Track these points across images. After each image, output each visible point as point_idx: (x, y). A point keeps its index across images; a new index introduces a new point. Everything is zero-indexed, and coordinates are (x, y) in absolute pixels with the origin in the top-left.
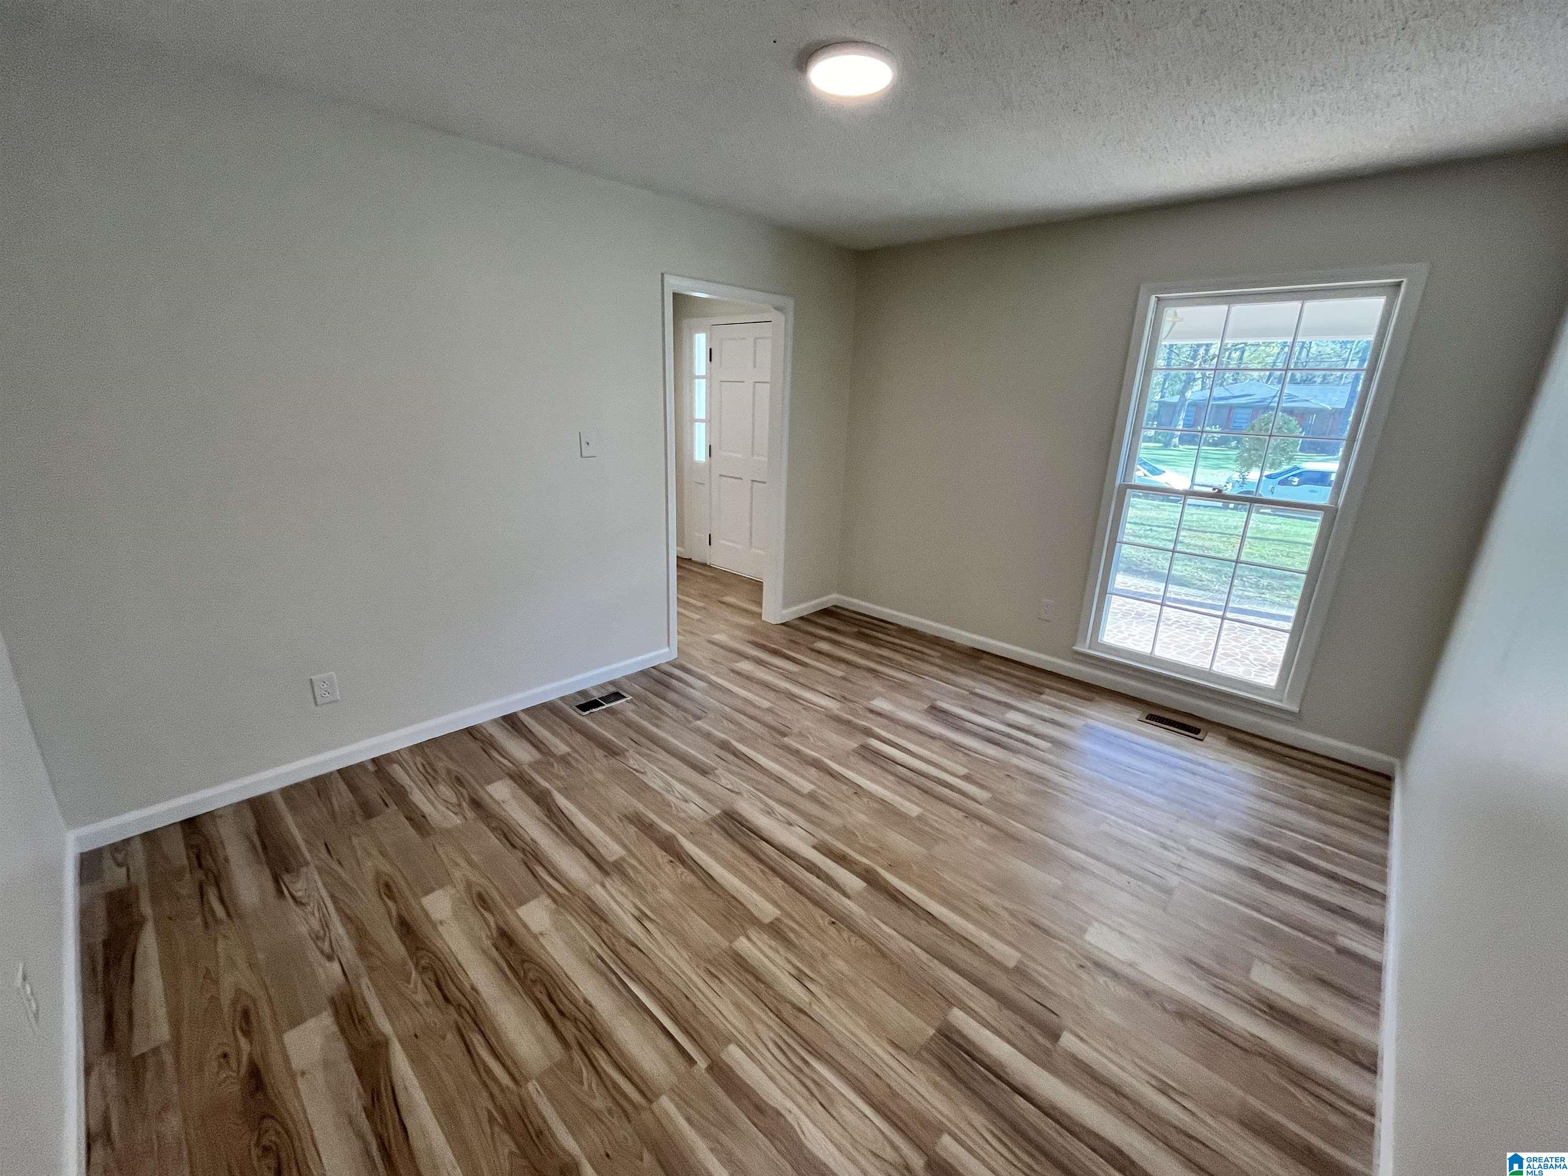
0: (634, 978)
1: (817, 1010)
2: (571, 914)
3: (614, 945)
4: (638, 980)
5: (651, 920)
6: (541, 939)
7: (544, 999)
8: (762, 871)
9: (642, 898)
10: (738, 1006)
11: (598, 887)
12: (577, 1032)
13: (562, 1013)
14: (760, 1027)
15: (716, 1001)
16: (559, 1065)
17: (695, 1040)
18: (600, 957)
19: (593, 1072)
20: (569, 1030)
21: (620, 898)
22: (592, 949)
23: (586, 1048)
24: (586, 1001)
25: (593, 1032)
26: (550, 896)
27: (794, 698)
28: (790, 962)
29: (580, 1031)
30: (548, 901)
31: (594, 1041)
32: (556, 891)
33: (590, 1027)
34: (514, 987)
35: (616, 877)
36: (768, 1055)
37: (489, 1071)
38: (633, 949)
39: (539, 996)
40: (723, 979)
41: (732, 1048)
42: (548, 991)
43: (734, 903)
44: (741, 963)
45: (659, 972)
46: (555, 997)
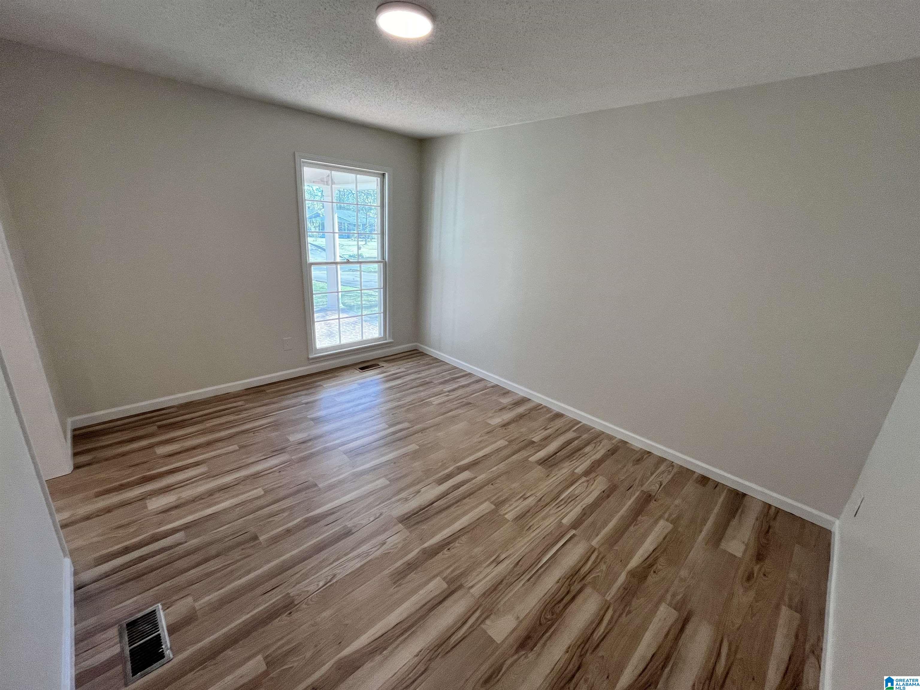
0: (538, 561)
1: (539, 495)
2: (498, 603)
3: (518, 574)
4: (539, 559)
5: (498, 556)
6: (521, 618)
7: (562, 605)
8: (458, 506)
9: (480, 563)
10: (544, 519)
11: (472, 591)
12: (576, 583)
13: (568, 592)
14: (551, 512)
15: (542, 527)
16: (594, 588)
17: (563, 535)
18: (529, 580)
19: (592, 572)
20: (576, 587)
21: (481, 576)
22: (523, 585)
23: (582, 577)
24: (558, 582)
25: (573, 576)
26: (483, 622)
27: (258, 476)
28: (517, 500)
29: (575, 581)
30: (488, 622)
31: (577, 575)
32: (477, 619)
33: (571, 577)
34: (559, 624)
35: (463, 581)
36: (563, 510)
37: (610, 622)
38: (520, 563)
39: (561, 607)
40: (531, 524)
41: (564, 521)
42: (556, 604)
43: (483, 518)
44: (519, 518)
45: (532, 550)
46: (558, 599)
